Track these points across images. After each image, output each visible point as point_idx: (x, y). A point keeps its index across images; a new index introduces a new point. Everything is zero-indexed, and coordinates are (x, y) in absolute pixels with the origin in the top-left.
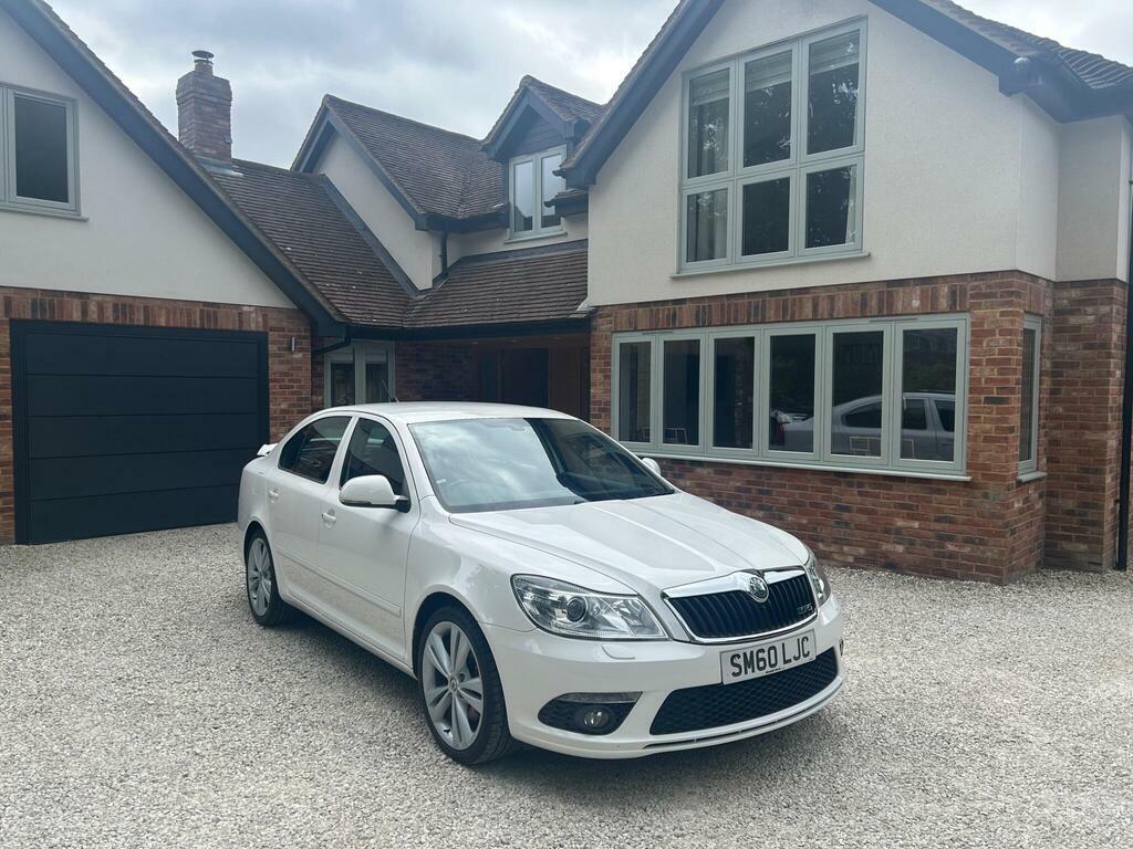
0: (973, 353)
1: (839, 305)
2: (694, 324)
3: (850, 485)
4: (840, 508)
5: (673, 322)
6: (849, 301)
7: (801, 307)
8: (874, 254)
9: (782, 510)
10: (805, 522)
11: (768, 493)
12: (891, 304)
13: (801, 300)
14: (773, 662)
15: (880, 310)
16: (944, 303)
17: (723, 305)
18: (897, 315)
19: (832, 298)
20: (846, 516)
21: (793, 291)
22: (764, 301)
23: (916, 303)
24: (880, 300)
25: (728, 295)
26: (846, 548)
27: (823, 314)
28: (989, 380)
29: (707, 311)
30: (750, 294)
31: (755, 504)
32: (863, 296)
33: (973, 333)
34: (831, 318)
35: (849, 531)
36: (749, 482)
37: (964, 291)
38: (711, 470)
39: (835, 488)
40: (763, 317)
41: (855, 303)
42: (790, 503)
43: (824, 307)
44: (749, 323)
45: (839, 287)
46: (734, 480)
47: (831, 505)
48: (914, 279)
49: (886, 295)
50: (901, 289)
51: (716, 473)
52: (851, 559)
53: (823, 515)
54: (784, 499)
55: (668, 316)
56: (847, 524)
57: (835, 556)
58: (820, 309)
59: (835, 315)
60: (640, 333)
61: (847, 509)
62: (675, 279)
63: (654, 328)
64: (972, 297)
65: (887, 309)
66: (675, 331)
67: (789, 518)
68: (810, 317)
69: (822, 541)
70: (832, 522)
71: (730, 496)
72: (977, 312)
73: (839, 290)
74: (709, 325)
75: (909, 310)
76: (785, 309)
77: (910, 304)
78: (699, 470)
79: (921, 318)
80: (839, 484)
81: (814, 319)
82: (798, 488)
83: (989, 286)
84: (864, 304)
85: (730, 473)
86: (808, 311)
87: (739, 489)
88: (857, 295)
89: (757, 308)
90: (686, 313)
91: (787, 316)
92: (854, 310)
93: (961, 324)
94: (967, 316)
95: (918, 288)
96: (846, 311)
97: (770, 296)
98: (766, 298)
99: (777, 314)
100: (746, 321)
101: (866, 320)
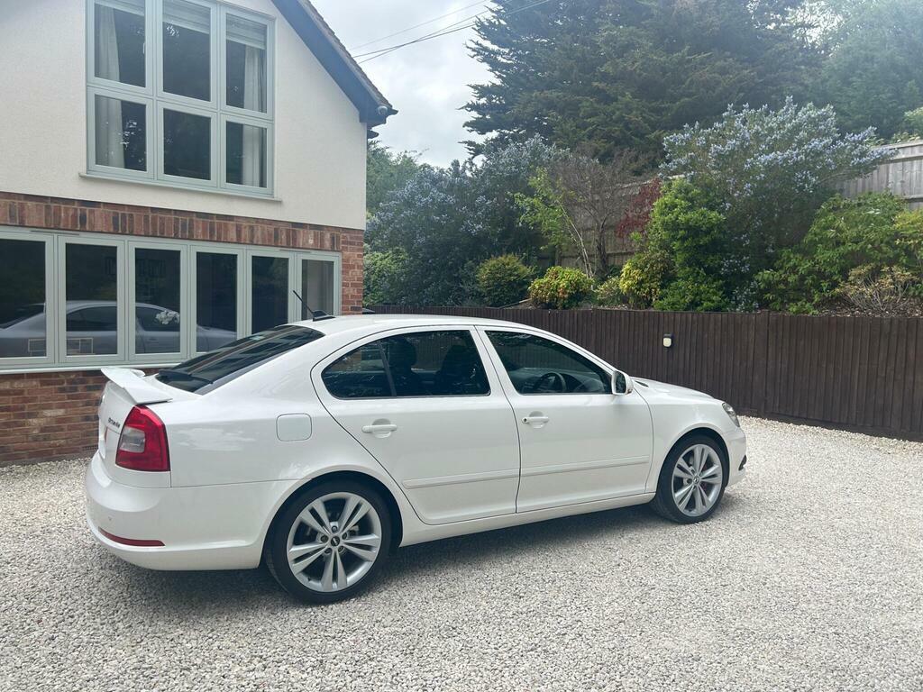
0: (344, 279)
1: (258, 234)
5: (81, 224)
6: (266, 233)
7: (226, 231)
8: (284, 201)
12: (295, 240)
13: (226, 225)
15: (288, 242)
16: (327, 244)
17: (146, 218)
18: (299, 248)
19: (252, 228)
21: (219, 216)
22: (191, 221)
23: (311, 242)
24: (288, 236)
25: (152, 208)
27: (245, 240)
28: (352, 296)
29: (124, 219)
30: (176, 211)
32: (276, 230)
33: (343, 266)
34: (252, 244)
37: (338, 237)
41: (270, 235)
43: (245, 233)
44: (176, 237)
45: (257, 220)
48: (310, 225)
49: (291, 233)
50: (301, 230)
55: (74, 216)
58: (243, 236)
59: (255, 242)
60: (28, 230)
62: (83, 178)
63: (54, 226)
64: (343, 243)
65: (292, 244)
66: (82, 234)
72: (347, 253)
73: (257, 222)
74: (131, 234)
75: (306, 247)
76: (212, 230)
77: (307, 242)
79: (313, 252)
81: (238, 242)
83: (351, 238)
84: (277, 237)
86: (233, 235)
88: (271, 229)
89: (184, 225)
90: (98, 217)
92: (269, 240)
93: (336, 259)
94: (338, 254)
95: (312, 231)
96: (264, 240)
97: (197, 217)
98: (194, 218)
99: (204, 233)
100: (173, 235)
101: (277, 249)
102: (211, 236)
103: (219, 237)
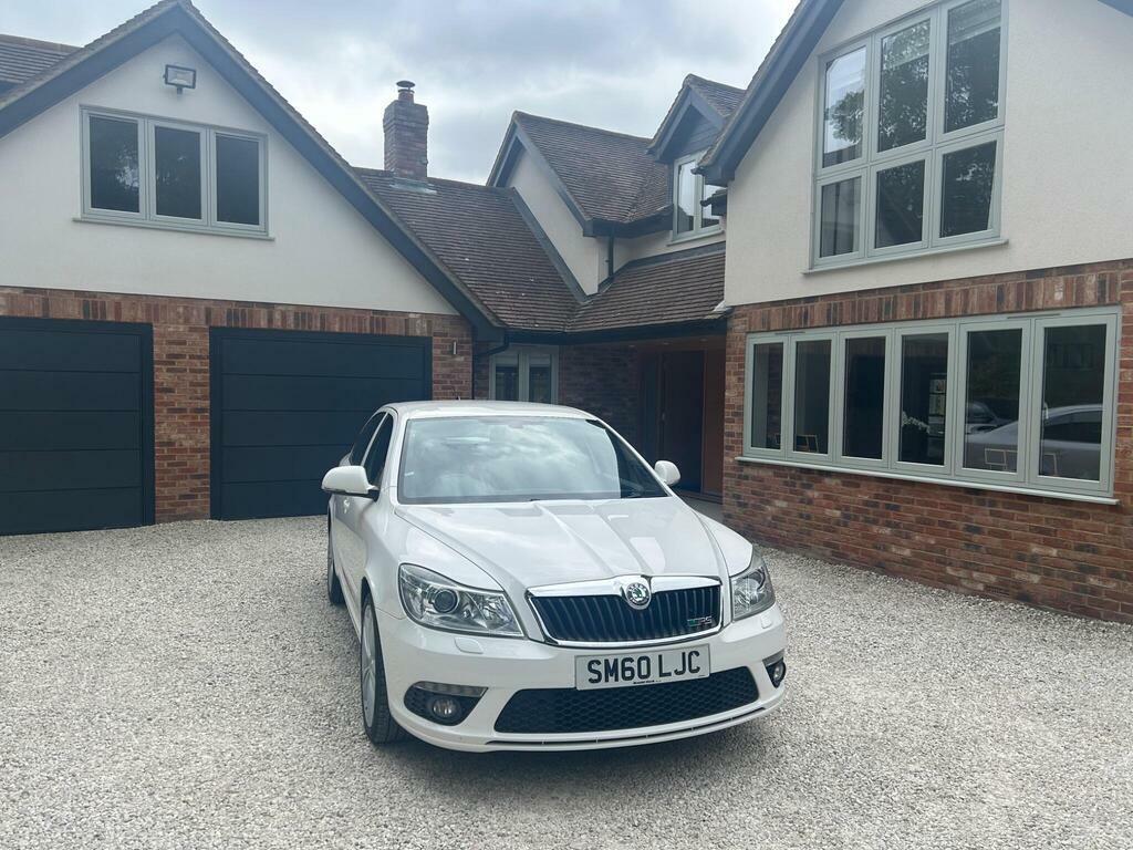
0: (1124, 354)
1: (974, 299)
2: (826, 323)
3: (982, 503)
4: (969, 528)
5: (805, 322)
6: (985, 295)
7: (934, 302)
8: (1012, 241)
9: (909, 528)
10: (933, 542)
11: (896, 508)
12: (1030, 299)
13: (933, 295)
14: (644, 672)
15: (1019, 304)
16: (1090, 295)
17: (854, 303)
18: (1037, 310)
19: (966, 293)
20: (976, 538)
21: (925, 285)
22: (895, 297)
23: (1059, 296)
24: (1019, 295)
25: (859, 291)
26: (975, 575)
27: (956, 310)
29: (839, 308)
30: (881, 290)
31: (881, 520)
32: (1000, 289)
33: (1125, 330)
34: (965, 315)
35: (979, 555)
36: (877, 496)
37: (1114, 281)
38: (839, 481)
39: (965, 506)
40: (895, 315)
41: (991, 298)
42: (919, 521)
43: (957, 302)
44: (880, 321)
45: (973, 280)
46: (860, 492)
47: (961, 525)
48: (1057, 268)
49: (1024, 288)
50: (1042, 280)
51: (844, 484)
52: (981, 587)
53: (952, 535)
54: (912, 517)
55: (800, 314)
56: (977, 547)
57: (965, 583)
58: (953, 305)
59: (969, 312)
60: (773, 334)
61: (978, 530)
62: (807, 275)
63: (786, 328)
64: (1124, 287)
65: (1026, 305)
66: (807, 331)
67: (917, 537)
68: (943, 314)
69: (950, 564)
70: (962, 544)
71: (859, 510)
73: (974, 283)
74: (841, 324)
75: (1050, 305)
76: (917, 305)
77: (1052, 297)
78: (827, 481)
79: (1065, 313)
80: (970, 501)
81: (947, 316)
82: (927, 504)
84: (1001, 298)
85: (858, 486)
86: (941, 308)
87: (866, 503)
88: (993, 288)
89: (888, 305)
90: (818, 311)
91: (919, 314)
92: (990, 306)
93: (1110, 319)
94: (1117, 310)
95: (1061, 278)
96: (981, 307)
98: (899, 294)
99: (908, 311)
101: (1005, 317)
102: (916, 312)
103: (925, 312)
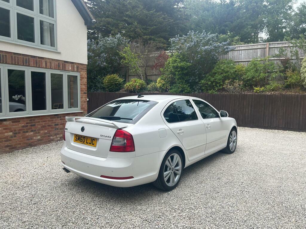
0: (81, 82)
1: (53, 65)
3: (58, 118)
4: (56, 125)
6: (55, 65)
7: (42, 63)
9: (39, 130)
10: (46, 132)
11: (34, 125)
12: (65, 67)
13: (41, 61)
15: (63, 68)
16: (76, 69)
17: (12, 57)
18: (66, 71)
19: (51, 62)
20: (57, 127)
21: (39, 57)
23: (70, 68)
25: (14, 53)
26: (58, 136)
27: (48, 67)
28: (84, 89)
30: (23, 55)
31: (29, 131)
32: (59, 63)
33: (81, 77)
34: (51, 68)
35: (58, 131)
36: (27, 123)
37: (79, 67)
38: (10, 122)
39: (54, 119)
41: (57, 65)
42: (42, 127)
43: (48, 64)
44: (23, 65)
45: (52, 59)
46: (20, 124)
47: (53, 124)
48: (70, 62)
49: (64, 65)
50: (67, 64)
51: (13, 122)
52: (59, 138)
53: (51, 128)
54: (39, 126)
56: (58, 129)
57: (55, 139)
59: (52, 68)
61: (58, 125)
64: (81, 69)
65: (64, 69)
67: (42, 132)
69: (52, 136)
70: (54, 129)
71: (20, 130)
72: (82, 73)
74: (6, 63)
75: (69, 70)
76: (36, 63)
77: (69, 68)
78: (5, 123)
79: (71, 72)
80: (55, 118)
81: (46, 68)
82: (44, 121)
83: (83, 67)
84: (59, 66)
85: (19, 121)
86: (44, 65)
87: (23, 127)
88: (57, 63)
89: (26, 60)
92: (57, 67)
93: (78, 75)
94: (79, 73)
95: (71, 64)
96: (55, 67)
97: (31, 57)
98: (30, 58)
99: (34, 64)
100: (22, 64)
101: (59, 71)
102: (36, 65)
103: (39, 66)
